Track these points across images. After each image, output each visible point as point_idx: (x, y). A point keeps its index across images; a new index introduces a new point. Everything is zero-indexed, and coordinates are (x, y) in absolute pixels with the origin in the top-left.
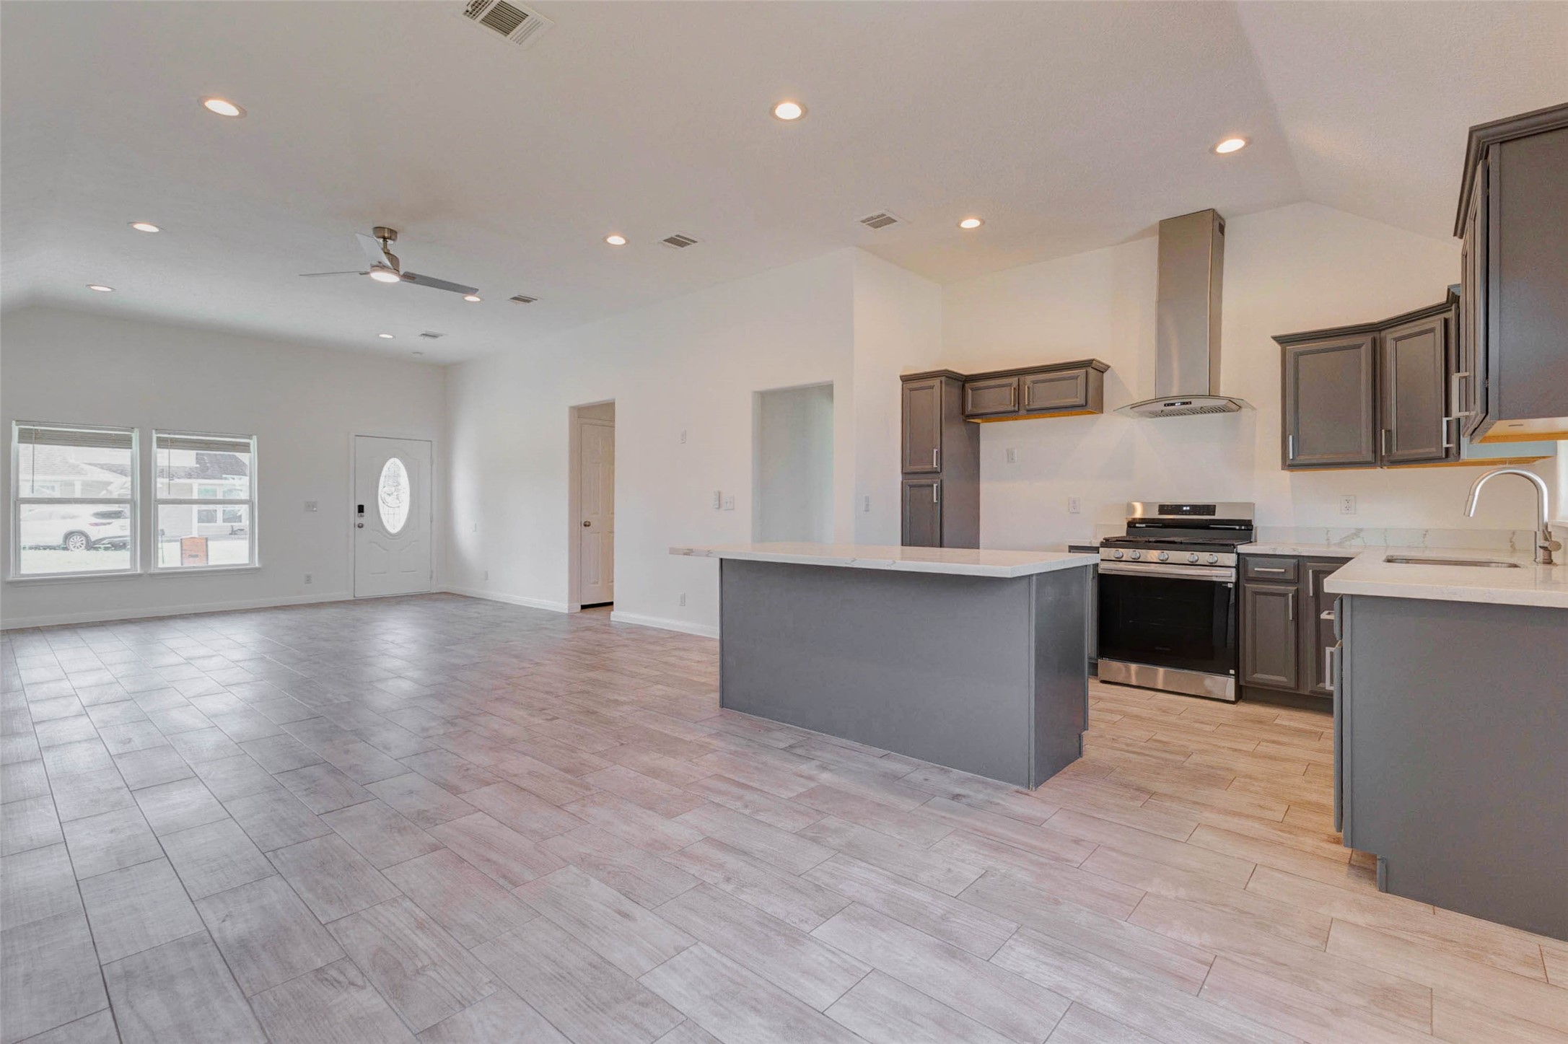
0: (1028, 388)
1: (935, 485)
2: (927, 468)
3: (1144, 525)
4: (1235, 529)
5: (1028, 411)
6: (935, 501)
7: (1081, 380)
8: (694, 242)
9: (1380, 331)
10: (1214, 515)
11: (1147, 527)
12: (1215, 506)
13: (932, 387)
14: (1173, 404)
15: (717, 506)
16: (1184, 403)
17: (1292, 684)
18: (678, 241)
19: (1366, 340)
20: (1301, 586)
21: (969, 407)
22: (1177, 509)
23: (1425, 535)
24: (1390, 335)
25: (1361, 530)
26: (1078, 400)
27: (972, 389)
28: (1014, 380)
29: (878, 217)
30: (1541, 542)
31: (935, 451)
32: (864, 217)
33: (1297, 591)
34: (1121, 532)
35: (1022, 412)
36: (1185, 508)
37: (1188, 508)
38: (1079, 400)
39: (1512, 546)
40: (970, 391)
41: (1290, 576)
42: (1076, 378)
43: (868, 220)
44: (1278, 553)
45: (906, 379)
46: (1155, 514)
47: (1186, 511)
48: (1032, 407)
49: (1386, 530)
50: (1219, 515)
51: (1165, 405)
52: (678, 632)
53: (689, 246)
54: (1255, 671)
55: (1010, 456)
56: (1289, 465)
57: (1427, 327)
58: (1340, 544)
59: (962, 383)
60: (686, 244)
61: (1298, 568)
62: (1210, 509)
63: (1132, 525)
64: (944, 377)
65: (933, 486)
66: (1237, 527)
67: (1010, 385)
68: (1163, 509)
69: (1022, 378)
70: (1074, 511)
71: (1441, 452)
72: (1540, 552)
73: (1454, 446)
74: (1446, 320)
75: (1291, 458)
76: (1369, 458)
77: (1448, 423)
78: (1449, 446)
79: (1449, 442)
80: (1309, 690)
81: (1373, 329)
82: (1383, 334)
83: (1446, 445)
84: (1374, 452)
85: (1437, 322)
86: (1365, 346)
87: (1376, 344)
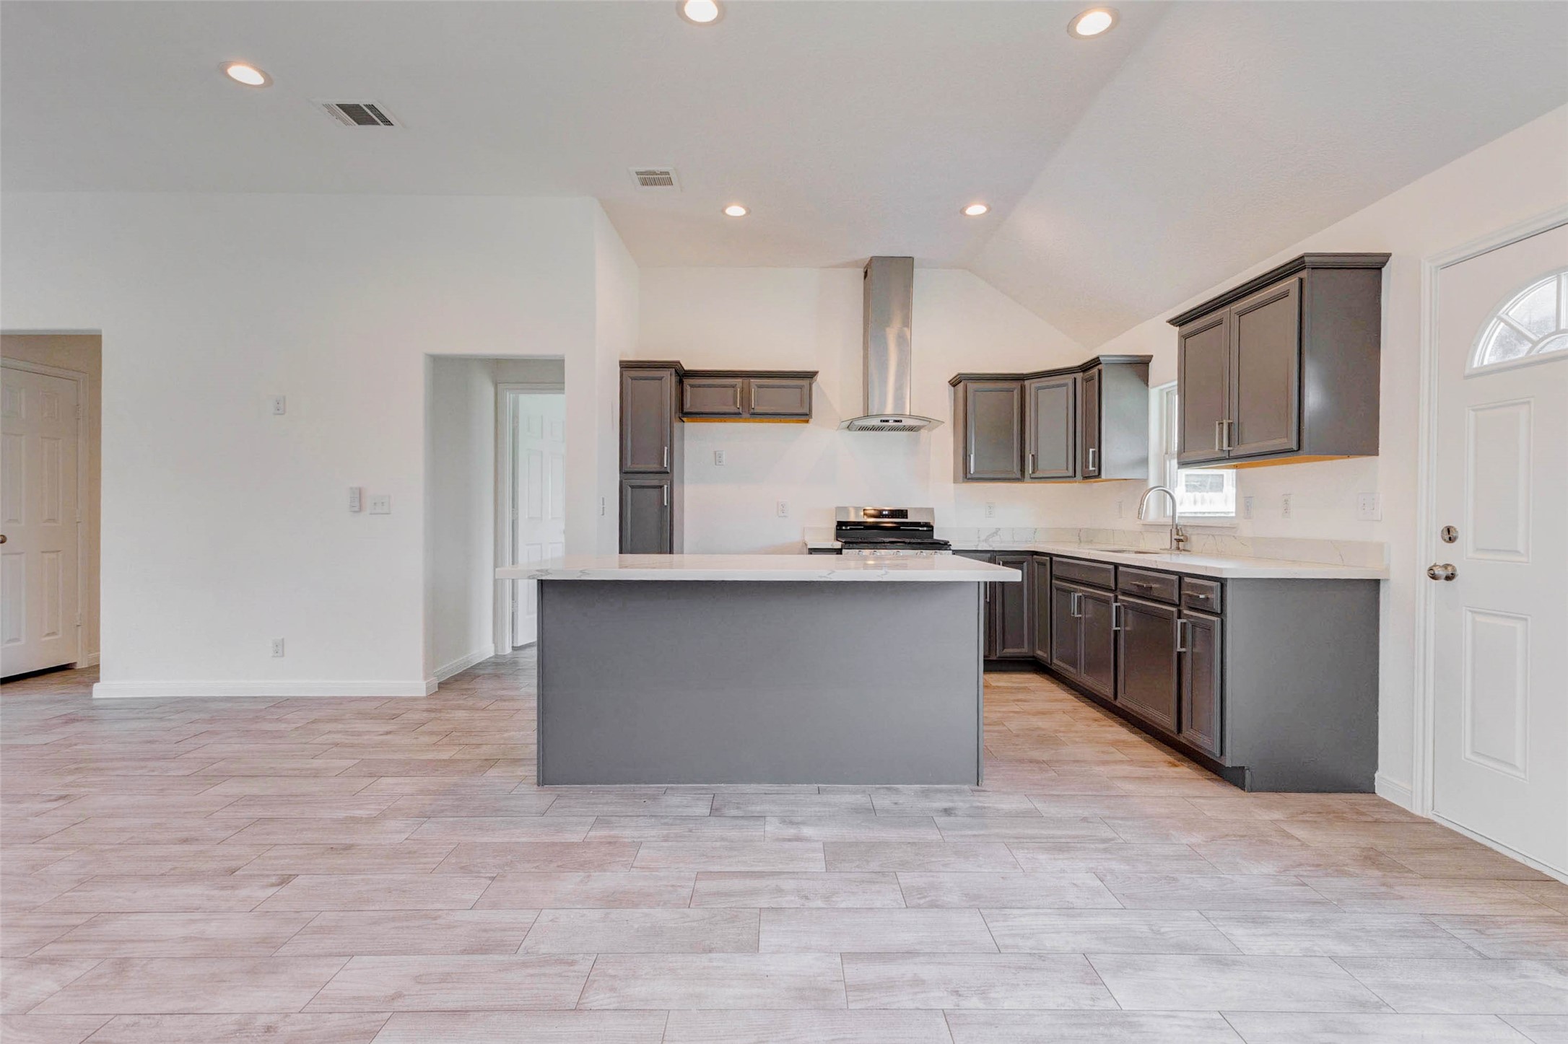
0: (754, 391)
1: (666, 486)
2: (655, 467)
4: (919, 529)
5: (753, 414)
6: (666, 504)
8: (387, 122)
9: (1025, 381)
10: (907, 518)
11: (851, 529)
12: (907, 511)
13: (660, 379)
14: (887, 421)
15: (357, 509)
16: (896, 421)
18: (360, 115)
19: (1016, 385)
21: (686, 405)
22: (878, 513)
24: (1031, 385)
25: (999, 529)
27: (692, 386)
28: (738, 381)
29: (662, 173)
30: (1175, 537)
31: (666, 448)
32: (643, 169)
35: (745, 415)
36: (884, 513)
37: (887, 513)
38: (801, 409)
39: (1080, 539)
40: (688, 388)
42: (800, 387)
43: (642, 173)
44: (980, 549)
45: (626, 366)
46: (860, 518)
47: (885, 515)
48: (755, 411)
49: (1013, 529)
50: (911, 518)
51: (881, 421)
52: (281, 697)
53: (378, 126)
55: (718, 458)
56: (960, 479)
57: (1062, 382)
58: (986, 540)
59: (682, 377)
60: (373, 122)
62: (902, 513)
63: (839, 527)
64: (674, 369)
65: (663, 488)
66: (923, 527)
67: (734, 387)
68: (867, 513)
69: (746, 381)
70: (782, 515)
71: (1071, 473)
72: (1175, 543)
73: (1097, 469)
74: (1075, 379)
75: (972, 472)
76: (1019, 475)
77: (1094, 452)
78: (1094, 469)
79: (1094, 466)
80: (998, 655)
81: (1020, 378)
82: (1027, 383)
83: (1091, 468)
84: (1021, 471)
85: (1068, 379)
86: (1015, 392)
87: (1023, 390)
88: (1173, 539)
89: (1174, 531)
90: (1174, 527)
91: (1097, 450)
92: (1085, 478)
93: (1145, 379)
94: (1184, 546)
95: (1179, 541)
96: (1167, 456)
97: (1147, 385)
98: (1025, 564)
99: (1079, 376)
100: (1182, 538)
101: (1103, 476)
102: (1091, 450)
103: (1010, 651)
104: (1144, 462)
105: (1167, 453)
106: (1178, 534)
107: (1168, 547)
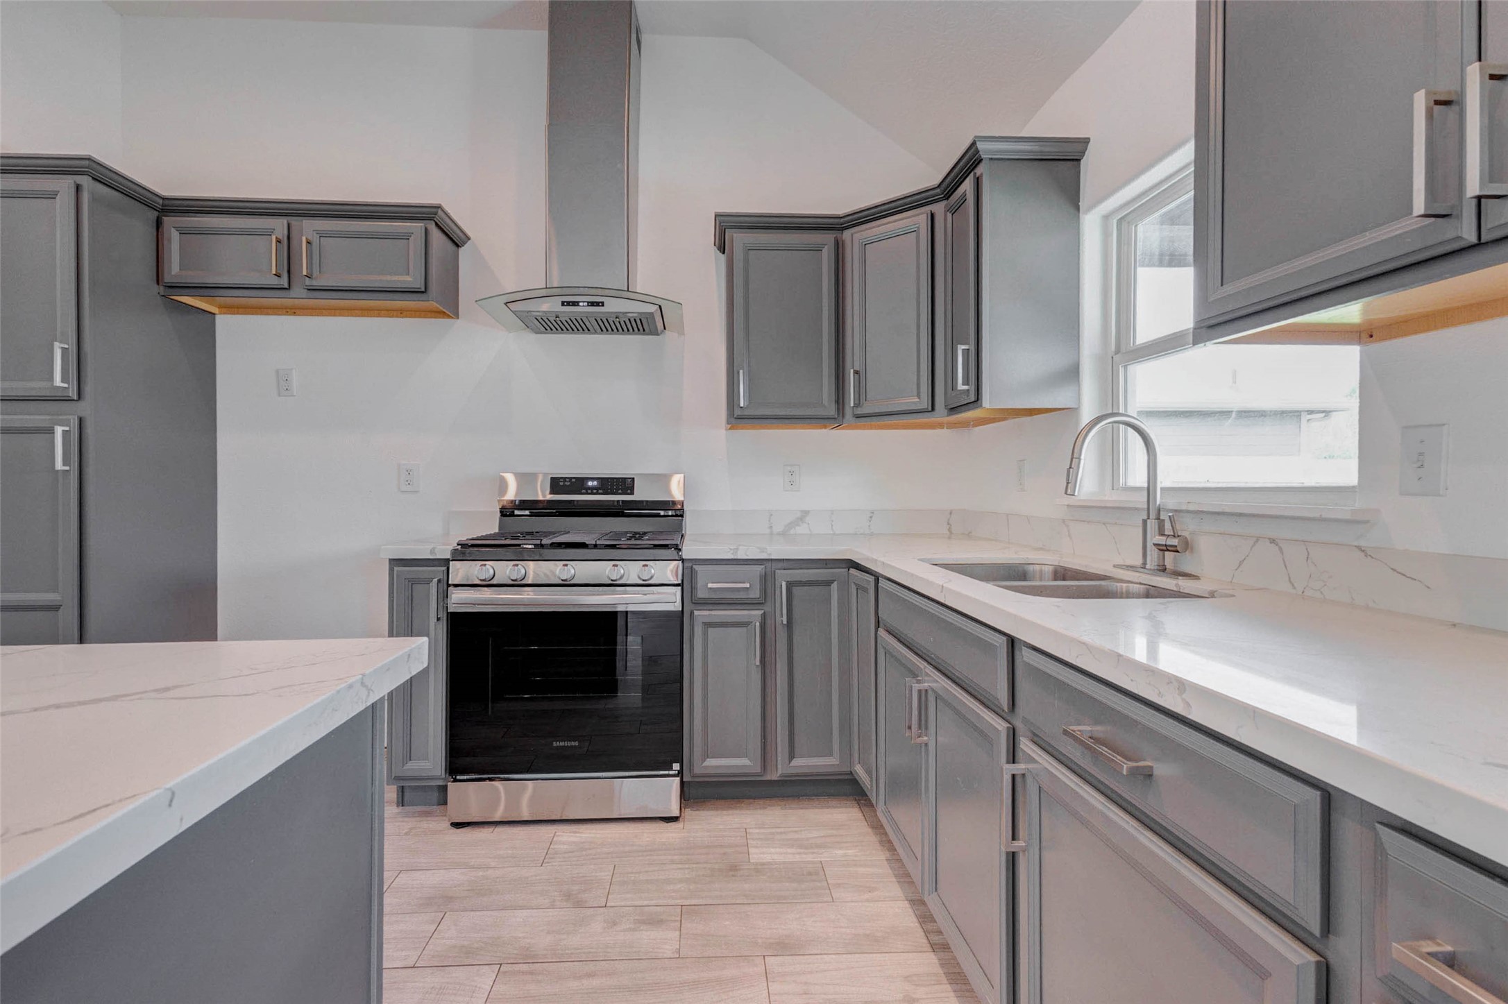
0: (308, 242)
2: (36, 387)
3: (527, 512)
4: (658, 515)
5: (312, 290)
6: (59, 465)
7: (416, 243)
9: (843, 229)
10: (632, 493)
11: (532, 515)
12: (634, 479)
13: (52, 196)
14: (575, 304)
16: (592, 304)
17: (758, 770)
19: (828, 238)
20: (768, 608)
21: (174, 269)
22: (578, 484)
23: (871, 517)
24: (853, 236)
25: (807, 512)
26: (408, 279)
27: (183, 232)
28: (279, 226)
30: (1155, 538)
31: (60, 348)
33: (764, 616)
34: (491, 526)
35: (298, 291)
36: (590, 483)
37: (595, 483)
38: (412, 280)
39: (950, 530)
40: (175, 235)
41: (755, 594)
42: (406, 237)
44: (740, 556)
46: (543, 494)
47: (592, 488)
48: (316, 283)
49: (832, 512)
50: (637, 494)
51: (562, 305)
54: (706, 756)
55: (283, 383)
56: (738, 418)
57: (908, 224)
59: (156, 213)
61: (767, 581)
62: (625, 485)
63: (507, 512)
64: (86, 177)
65: (51, 431)
66: (662, 513)
67: (268, 233)
68: (557, 484)
69: (295, 222)
70: (409, 488)
71: (925, 403)
72: (1153, 554)
73: (972, 388)
74: (932, 216)
75: (742, 405)
76: (832, 411)
77: (965, 353)
78: (966, 387)
79: (966, 382)
80: (780, 772)
81: (836, 226)
82: (847, 234)
83: (961, 387)
84: (837, 402)
85: (919, 218)
86: (825, 251)
87: (839, 248)
88: (1149, 544)
89: (1152, 525)
90: (1153, 515)
91: (972, 348)
92: (953, 410)
93: (1071, 195)
94: (1175, 561)
95: (1164, 549)
96: (1117, 358)
97: (1078, 208)
98: (835, 586)
99: (939, 208)
100: (1174, 542)
101: (986, 402)
102: (961, 348)
103: (804, 763)
104: (1072, 374)
105: (1118, 351)
106: (1162, 533)
107: (1138, 561)
